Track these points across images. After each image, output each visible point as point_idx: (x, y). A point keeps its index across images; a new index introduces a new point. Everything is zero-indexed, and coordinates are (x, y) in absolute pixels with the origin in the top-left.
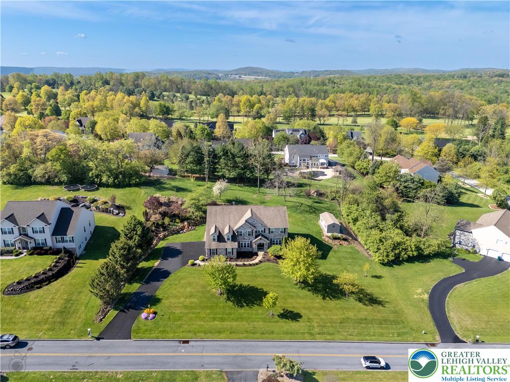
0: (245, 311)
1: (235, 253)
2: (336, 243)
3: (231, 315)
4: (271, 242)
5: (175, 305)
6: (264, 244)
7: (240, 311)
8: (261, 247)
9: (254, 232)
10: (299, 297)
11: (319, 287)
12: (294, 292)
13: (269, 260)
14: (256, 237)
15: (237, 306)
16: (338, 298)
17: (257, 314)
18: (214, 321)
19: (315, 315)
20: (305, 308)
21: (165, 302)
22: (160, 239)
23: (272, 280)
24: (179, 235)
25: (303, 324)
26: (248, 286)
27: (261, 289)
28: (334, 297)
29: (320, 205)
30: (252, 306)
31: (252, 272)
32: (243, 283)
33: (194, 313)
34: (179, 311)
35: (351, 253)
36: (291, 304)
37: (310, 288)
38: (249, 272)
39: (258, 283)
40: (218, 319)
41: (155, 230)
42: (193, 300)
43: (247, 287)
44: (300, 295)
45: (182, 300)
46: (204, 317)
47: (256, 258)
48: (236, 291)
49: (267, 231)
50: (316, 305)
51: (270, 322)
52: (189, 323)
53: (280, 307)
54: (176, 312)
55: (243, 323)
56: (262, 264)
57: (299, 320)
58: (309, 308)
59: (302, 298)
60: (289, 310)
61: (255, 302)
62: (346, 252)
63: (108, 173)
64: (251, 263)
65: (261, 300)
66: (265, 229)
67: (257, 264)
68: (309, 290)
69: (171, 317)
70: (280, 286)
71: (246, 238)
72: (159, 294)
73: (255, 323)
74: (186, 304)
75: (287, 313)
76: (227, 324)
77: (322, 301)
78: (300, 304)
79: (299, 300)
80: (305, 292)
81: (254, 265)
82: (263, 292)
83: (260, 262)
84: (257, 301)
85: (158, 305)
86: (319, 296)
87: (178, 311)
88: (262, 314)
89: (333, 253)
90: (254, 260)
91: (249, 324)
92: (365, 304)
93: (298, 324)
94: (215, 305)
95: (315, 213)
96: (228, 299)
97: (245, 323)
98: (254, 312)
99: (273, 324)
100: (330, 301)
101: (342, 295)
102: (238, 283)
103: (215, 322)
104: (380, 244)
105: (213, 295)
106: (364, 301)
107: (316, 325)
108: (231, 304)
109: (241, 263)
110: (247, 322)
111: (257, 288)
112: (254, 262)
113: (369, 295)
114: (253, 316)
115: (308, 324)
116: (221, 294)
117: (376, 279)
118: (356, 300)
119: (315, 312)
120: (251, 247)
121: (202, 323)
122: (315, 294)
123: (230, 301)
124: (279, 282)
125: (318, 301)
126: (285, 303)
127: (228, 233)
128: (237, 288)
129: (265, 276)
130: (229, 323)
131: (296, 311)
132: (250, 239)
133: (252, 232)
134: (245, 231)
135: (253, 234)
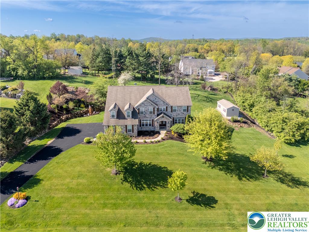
0: (145, 195)
1: (136, 131)
2: (236, 125)
3: (127, 200)
4: (173, 122)
5: (57, 187)
6: (166, 122)
7: (138, 194)
8: (163, 126)
9: (156, 109)
10: (210, 177)
11: (230, 166)
12: (204, 171)
13: (172, 138)
14: (158, 115)
15: (135, 188)
16: (256, 179)
17: (161, 198)
18: (104, 208)
19: (234, 199)
20: (219, 191)
21: (45, 184)
22: (62, 121)
23: (177, 158)
24: (82, 118)
25: (220, 212)
26: (150, 164)
27: (165, 168)
28: (251, 177)
29: (215, 96)
30: (155, 188)
31: (154, 149)
32: (144, 161)
33: (78, 198)
34: (60, 196)
35: (253, 134)
36: (201, 185)
37: (221, 167)
38: (150, 150)
39: (161, 161)
40: (110, 205)
41: (58, 112)
42: (80, 181)
43: (147, 166)
44: (211, 175)
45: (68, 180)
46: (91, 203)
47: (158, 136)
48: (135, 170)
49: (169, 110)
50: (231, 187)
51: (177, 209)
52: (71, 212)
53: (189, 189)
54: (56, 196)
55: (142, 211)
56: (166, 142)
57: (214, 205)
58: (224, 191)
59: (214, 179)
60: (201, 192)
61: (158, 183)
62: (248, 133)
63: (24, 67)
64: (153, 140)
65: (165, 180)
66: (167, 107)
67: (159, 142)
68: (220, 170)
69: (47, 203)
70: (187, 165)
71: (147, 116)
72: (41, 174)
73: (158, 211)
74: (71, 186)
75: (199, 197)
76: (121, 212)
77: (238, 181)
78: (212, 185)
79: (210, 181)
80: (216, 172)
81: (156, 142)
82: (167, 171)
83: (163, 139)
84: (159, 182)
85: (36, 187)
86: (234, 176)
87: (58, 195)
88: (167, 198)
89: (236, 134)
90: (156, 137)
91: (150, 212)
92: (289, 186)
93: (214, 211)
94: (108, 187)
95: (212, 102)
96: (125, 179)
97: (145, 210)
98: (157, 196)
99: (182, 211)
100: (248, 182)
101: (259, 175)
102: (138, 161)
103: (106, 210)
104: (284, 124)
105: (107, 176)
106: (286, 182)
107: (236, 212)
108: (127, 185)
109: (142, 141)
110: (147, 209)
111: (160, 167)
112: (156, 140)
113: (289, 175)
114: (156, 201)
115: (226, 211)
116: (116, 174)
117: (288, 158)
118: (277, 180)
119: (233, 195)
120: (153, 126)
121: (88, 211)
122: (228, 174)
123: (127, 182)
124: (184, 161)
125: (233, 182)
126: (194, 185)
127: (127, 109)
128: (136, 166)
129: (169, 154)
130: (123, 211)
131: (208, 194)
132: (152, 118)
133: (154, 110)
134: (146, 109)
135: (155, 112)
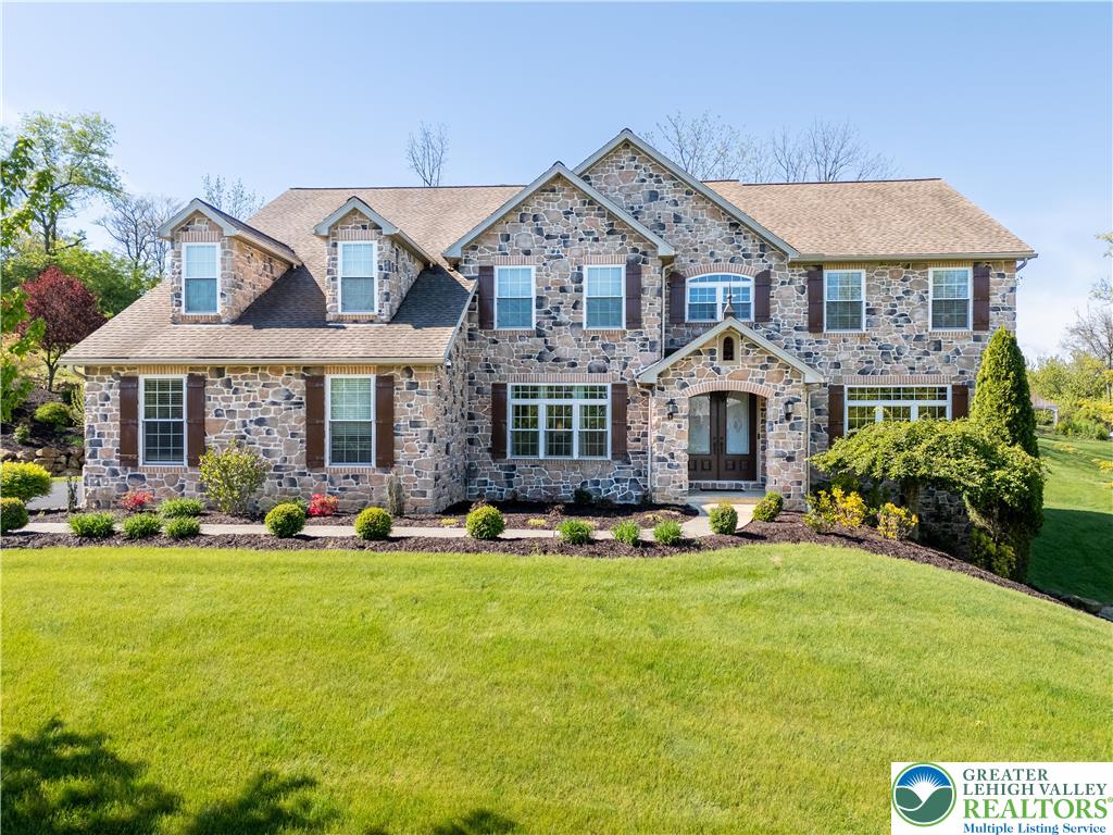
6: (756, 401)
9: (652, 279)
49: (789, 305)
66: (764, 282)
71: (565, 344)
120: (621, 453)
132: (615, 368)
133: (635, 292)
134: (554, 276)
135: (645, 308)
